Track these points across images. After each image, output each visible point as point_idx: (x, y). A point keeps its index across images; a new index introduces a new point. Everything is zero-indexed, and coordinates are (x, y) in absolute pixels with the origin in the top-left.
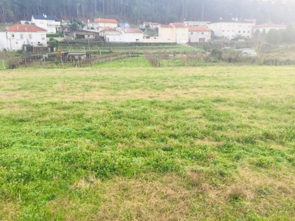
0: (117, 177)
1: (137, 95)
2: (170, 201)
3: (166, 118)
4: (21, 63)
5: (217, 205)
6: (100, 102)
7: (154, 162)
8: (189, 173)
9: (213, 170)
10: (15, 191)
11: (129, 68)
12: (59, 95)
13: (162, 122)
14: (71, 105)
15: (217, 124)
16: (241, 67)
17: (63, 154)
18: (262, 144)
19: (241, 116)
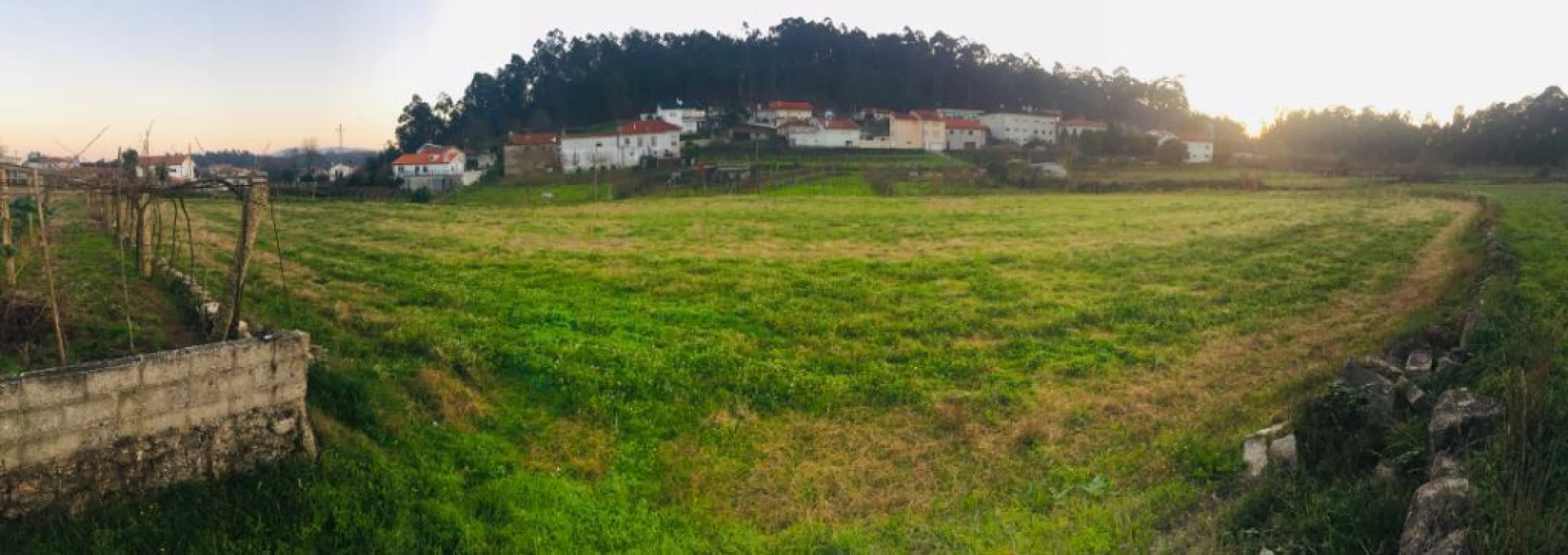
0: (792, 413)
1: (843, 251)
2: (896, 464)
3: (898, 299)
4: (636, 190)
5: (993, 462)
6: (770, 261)
7: (867, 386)
8: (938, 406)
9: (987, 395)
10: (609, 411)
11: (829, 198)
12: (695, 246)
13: (889, 306)
14: (714, 265)
15: (997, 305)
16: (1043, 197)
17: (694, 356)
18: (1077, 335)
19: (1041, 287)
